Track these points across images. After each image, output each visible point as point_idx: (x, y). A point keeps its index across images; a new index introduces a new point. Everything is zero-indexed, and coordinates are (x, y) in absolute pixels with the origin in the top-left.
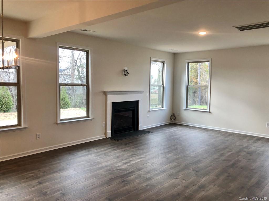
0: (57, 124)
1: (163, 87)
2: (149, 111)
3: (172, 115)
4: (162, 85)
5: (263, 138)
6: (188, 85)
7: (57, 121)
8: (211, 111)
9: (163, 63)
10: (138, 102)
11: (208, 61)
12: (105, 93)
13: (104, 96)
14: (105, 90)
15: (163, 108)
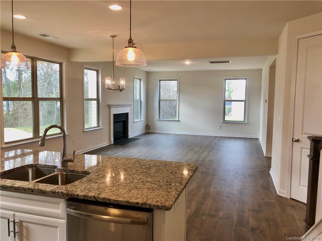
0: (84, 131)
1: (141, 101)
2: (134, 122)
3: (146, 126)
4: (140, 99)
5: (217, 136)
6: (160, 99)
7: (84, 130)
8: (179, 120)
9: (140, 80)
10: (127, 114)
11: (177, 80)
12: (109, 107)
13: (108, 109)
14: (109, 104)
15: (141, 119)
